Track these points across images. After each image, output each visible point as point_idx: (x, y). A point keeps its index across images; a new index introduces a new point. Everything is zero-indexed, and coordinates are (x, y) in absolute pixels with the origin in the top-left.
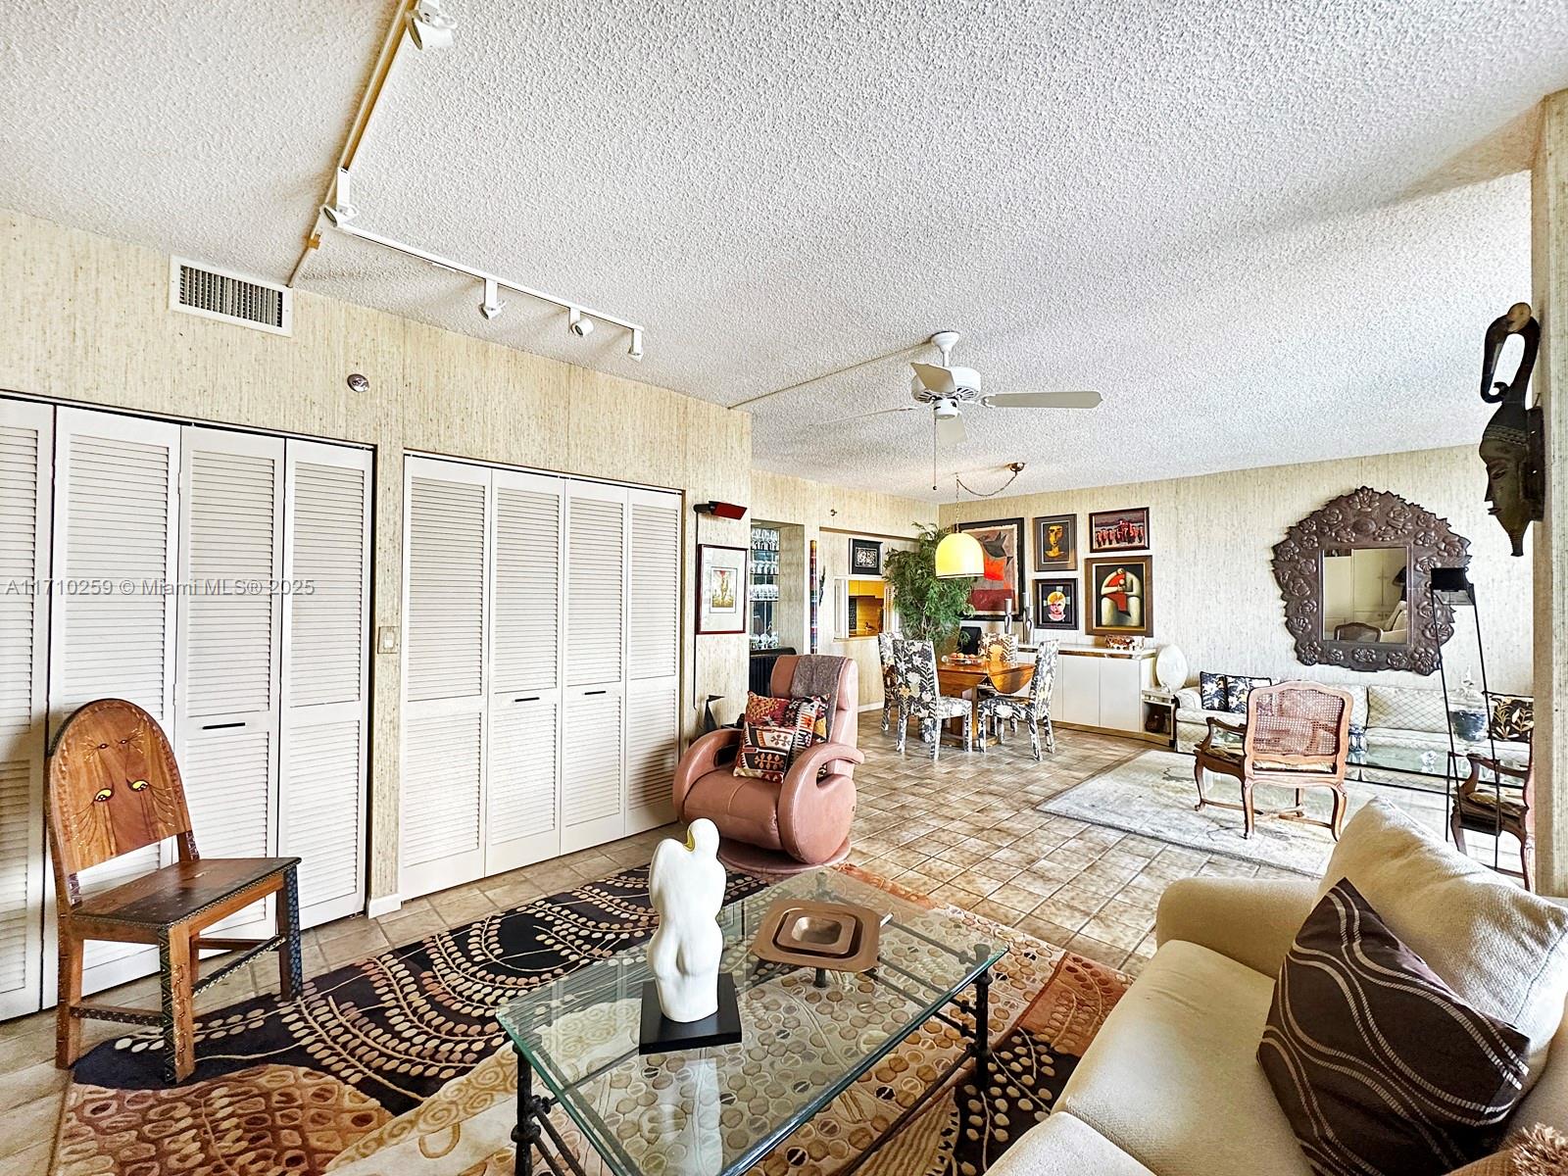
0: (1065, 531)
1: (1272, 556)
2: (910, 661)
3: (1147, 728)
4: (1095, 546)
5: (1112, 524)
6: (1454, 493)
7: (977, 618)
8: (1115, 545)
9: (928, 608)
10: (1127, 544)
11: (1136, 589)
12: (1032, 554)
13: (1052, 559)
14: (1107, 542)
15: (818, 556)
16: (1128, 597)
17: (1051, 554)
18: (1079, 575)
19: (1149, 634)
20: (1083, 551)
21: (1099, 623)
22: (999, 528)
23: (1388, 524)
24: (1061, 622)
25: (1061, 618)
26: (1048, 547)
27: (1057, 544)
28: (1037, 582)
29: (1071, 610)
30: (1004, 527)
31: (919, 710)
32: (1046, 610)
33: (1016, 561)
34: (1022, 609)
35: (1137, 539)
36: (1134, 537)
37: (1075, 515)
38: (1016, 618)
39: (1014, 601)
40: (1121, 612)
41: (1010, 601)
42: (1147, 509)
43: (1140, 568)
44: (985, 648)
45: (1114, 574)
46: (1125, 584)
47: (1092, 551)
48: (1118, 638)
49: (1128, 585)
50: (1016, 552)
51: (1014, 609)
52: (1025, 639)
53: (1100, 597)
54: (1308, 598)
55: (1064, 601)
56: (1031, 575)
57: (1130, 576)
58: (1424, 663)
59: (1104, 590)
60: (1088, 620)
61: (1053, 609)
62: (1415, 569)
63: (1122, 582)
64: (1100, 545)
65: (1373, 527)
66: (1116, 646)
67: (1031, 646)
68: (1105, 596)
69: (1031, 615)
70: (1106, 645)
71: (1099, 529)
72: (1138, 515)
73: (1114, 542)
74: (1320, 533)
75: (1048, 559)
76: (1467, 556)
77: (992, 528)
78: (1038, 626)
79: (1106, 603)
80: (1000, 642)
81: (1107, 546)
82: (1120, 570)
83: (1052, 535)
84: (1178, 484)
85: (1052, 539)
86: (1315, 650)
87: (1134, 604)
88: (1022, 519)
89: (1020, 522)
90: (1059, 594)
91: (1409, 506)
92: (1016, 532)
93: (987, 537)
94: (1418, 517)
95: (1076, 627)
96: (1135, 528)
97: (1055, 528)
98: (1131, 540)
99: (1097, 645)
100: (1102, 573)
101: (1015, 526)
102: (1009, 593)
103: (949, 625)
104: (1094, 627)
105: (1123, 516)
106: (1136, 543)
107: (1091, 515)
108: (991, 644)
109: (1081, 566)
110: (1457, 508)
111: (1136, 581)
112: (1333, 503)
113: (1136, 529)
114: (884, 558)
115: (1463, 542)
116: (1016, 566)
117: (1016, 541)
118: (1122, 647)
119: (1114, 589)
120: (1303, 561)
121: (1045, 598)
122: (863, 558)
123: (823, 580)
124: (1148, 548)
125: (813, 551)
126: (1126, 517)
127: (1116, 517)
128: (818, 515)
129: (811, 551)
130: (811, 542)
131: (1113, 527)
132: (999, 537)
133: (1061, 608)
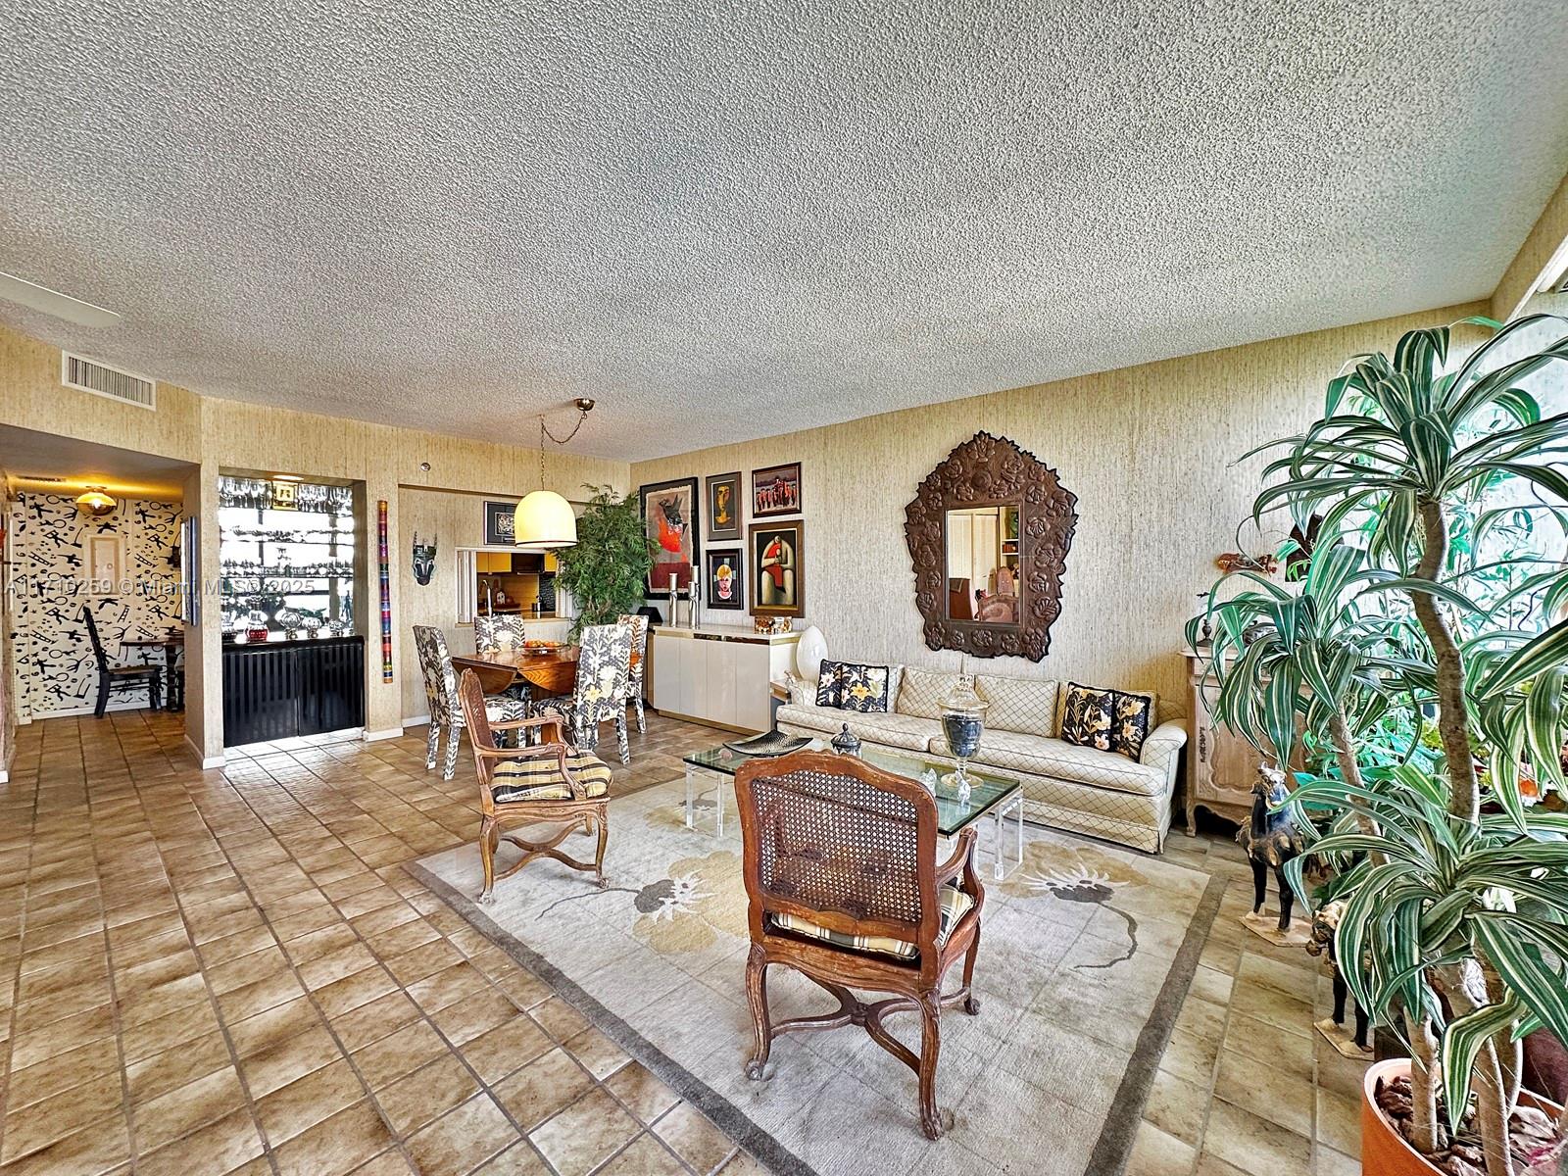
0: (731, 493)
1: (903, 518)
6: (1065, 437)
7: (657, 596)
8: (773, 508)
11: (790, 561)
13: (722, 526)
14: (766, 504)
15: (392, 521)
16: (784, 570)
17: (721, 520)
19: (801, 614)
20: (747, 519)
21: (760, 602)
22: (676, 490)
23: (1002, 477)
24: (728, 600)
25: (728, 595)
26: (718, 513)
27: (724, 508)
28: (710, 552)
30: (681, 489)
32: (717, 587)
35: (791, 501)
37: (740, 474)
39: (685, 577)
40: (778, 589)
41: (674, 576)
42: (799, 464)
43: (792, 536)
45: (771, 543)
46: (781, 555)
47: (754, 516)
49: (784, 556)
54: (934, 570)
55: (731, 576)
56: (704, 546)
57: (786, 545)
58: (1034, 649)
59: (765, 562)
61: (722, 585)
62: (1026, 532)
63: (778, 552)
64: (760, 508)
65: (989, 481)
66: (762, 629)
68: (764, 569)
72: (791, 471)
73: (772, 504)
74: (944, 491)
75: (718, 526)
76: (1074, 514)
78: (709, 606)
79: (765, 578)
81: (766, 509)
82: (776, 538)
83: (721, 497)
84: (827, 433)
85: (721, 502)
86: (940, 633)
87: (788, 579)
88: (696, 479)
89: (694, 481)
90: (727, 567)
91: (1021, 454)
92: (690, 494)
93: (667, 501)
94: (1030, 468)
95: (741, 607)
97: (723, 489)
99: (757, 628)
101: (690, 487)
102: (686, 567)
105: (779, 473)
106: (790, 506)
107: (753, 473)
109: (745, 534)
110: (1066, 456)
111: (790, 550)
112: (955, 453)
115: (1071, 498)
117: (690, 505)
118: (766, 630)
119: (772, 561)
120: (929, 523)
121: (715, 573)
122: (506, 524)
123: (432, 552)
124: (800, 512)
125: (382, 514)
126: (782, 474)
127: (773, 474)
128: (395, 471)
129: (380, 514)
130: (380, 502)
131: (770, 487)
132: (677, 502)
133: (729, 584)
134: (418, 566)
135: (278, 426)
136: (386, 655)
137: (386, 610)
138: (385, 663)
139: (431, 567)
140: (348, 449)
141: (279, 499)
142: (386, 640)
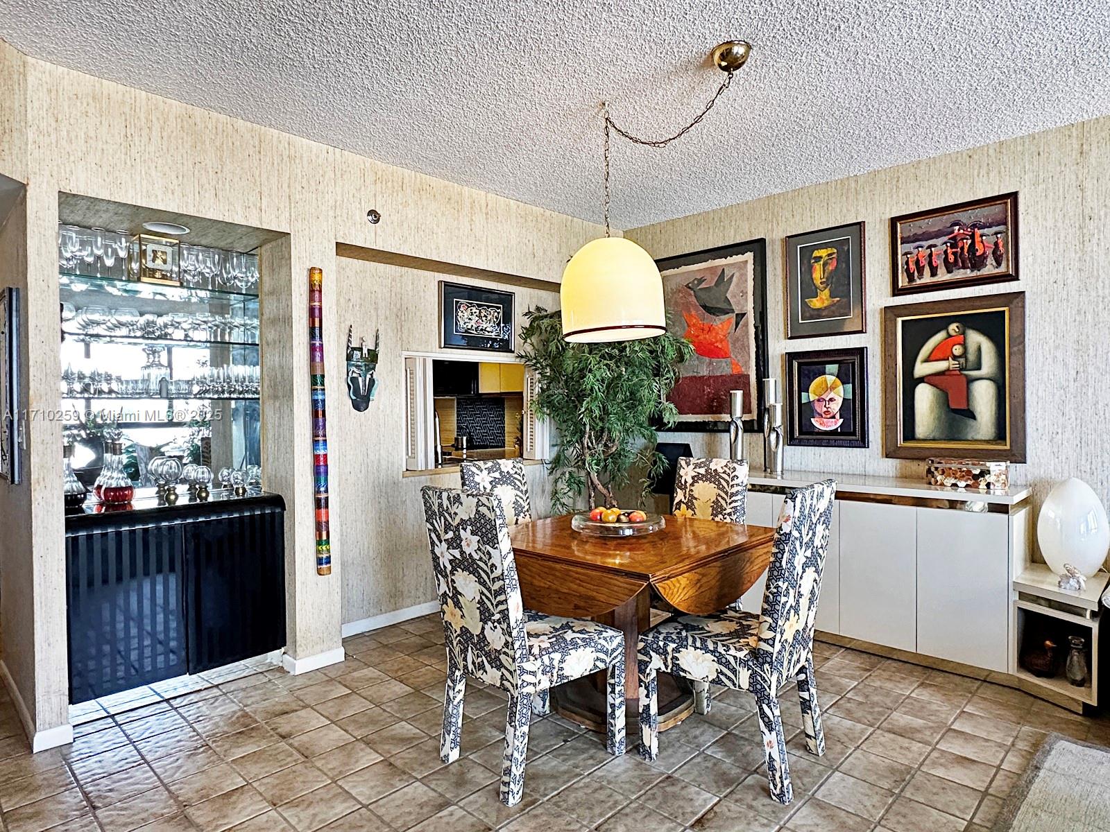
0: (843, 257)
2: (455, 543)
3: (1024, 662)
4: (903, 282)
5: (938, 235)
7: (682, 427)
8: (943, 276)
9: (589, 409)
10: (968, 273)
11: (989, 363)
12: (781, 307)
13: (818, 313)
14: (927, 271)
15: (328, 303)
16: (971, 381)
17: (816, 303)
18: (871, 341)
19: (1017, 455)
20: (878, 295)
21: (910, 434)
22: (723, 262)
24: (834, 432)
25: (835, 424)
26: (810, 291)
27: (826, 284)
28: (791, 356)
29: (854, 411)
30: (730, 260)
31: (481, 667)
32: (807, 411)
33: (752, 322)
34: (763, 410)
35: (990, 261)
36: (984, 257)
37: (860, 225)
38: (749, 427)
39: (746, 396)
40: (957, 413)
41: (738, 395)
42: (1014, 196)
44: (683, 487)
45: (940, 336)
46: (964, 354)
47: (896, 291)
48: (954, 466)
49: (972, 357)
50: (750, 305)
51: (746, 409)
52: (768, 466)
53: (911, 383)
55: (840, 394)
56: (779, 346)
57: (975, 338)
59: (921, 369)
60: (888, 428)
61: (820, 408)
63: (957, 350)
64: (911, 278)
66: (949, 481)
67: (777, 482)
68: (922, 380)
69: (779, 422)
70: (929, 479)
71: (910, 247)
72: (995, 210)
73: (942, 269)
75: (809, 313)
77: (710, 264)
78: (792, 441)
79: (925, 396)
80: (712, 477)
81: (927, 279)
82: (953, 328)
83: (818, 267)
85: (818, 275)
87: (983, 396)
88: (762, 242)
89: (758, 247)
90: (831, 379)
92: (750, 267)
93: (701, 281)
95: (863, 442)
96: (987, 239)
97: (823, 253)
98: (977, 263)
99: (905, 478)
100: (917, 333)
101: (749, 256)
102: (740, 381)
103: (637, 443)
104: (900, 442)
105: (961, 215)
106: (989, 269)
107: (894, 221)
108: (696, 479)
109: (874, 323)
111: (987, 346)
113: (990, 241)
114: (520, 320)
116: (752, 331)
117: (751, 283)
118: (962, 484)
119: (942, 366)
121: (804, 388)
122: (468, 318)
123: (373, 357)
124: (1015, 277)
125: (314, 290)
126: (966, 217)
127: (946, 219)
128: (331, 220)
129: (312, 291)
130: (312, 270)
131: (939, 241)
132: (722, 280)
133: (835, 407)
134: (354, 380)
135: (156, 127)
136: (321, 527)
137: (321, 452)
138: (319, 543)
139: (372, 382)
140: (264, 176)
141: (150, 265)
142: (320, 504)
